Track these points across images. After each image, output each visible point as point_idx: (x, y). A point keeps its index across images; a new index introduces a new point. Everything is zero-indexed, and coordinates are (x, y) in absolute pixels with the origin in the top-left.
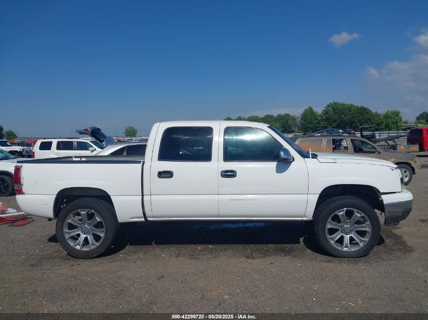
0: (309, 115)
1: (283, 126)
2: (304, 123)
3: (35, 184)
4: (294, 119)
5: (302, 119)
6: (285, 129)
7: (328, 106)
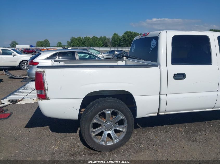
0: (115, 37)
1: (103, 43)
2: (113, 41)
3: (61, 88)
4: (108, 39)
5: (112, 39)
6: (104, 45)
7: (125, 33)
